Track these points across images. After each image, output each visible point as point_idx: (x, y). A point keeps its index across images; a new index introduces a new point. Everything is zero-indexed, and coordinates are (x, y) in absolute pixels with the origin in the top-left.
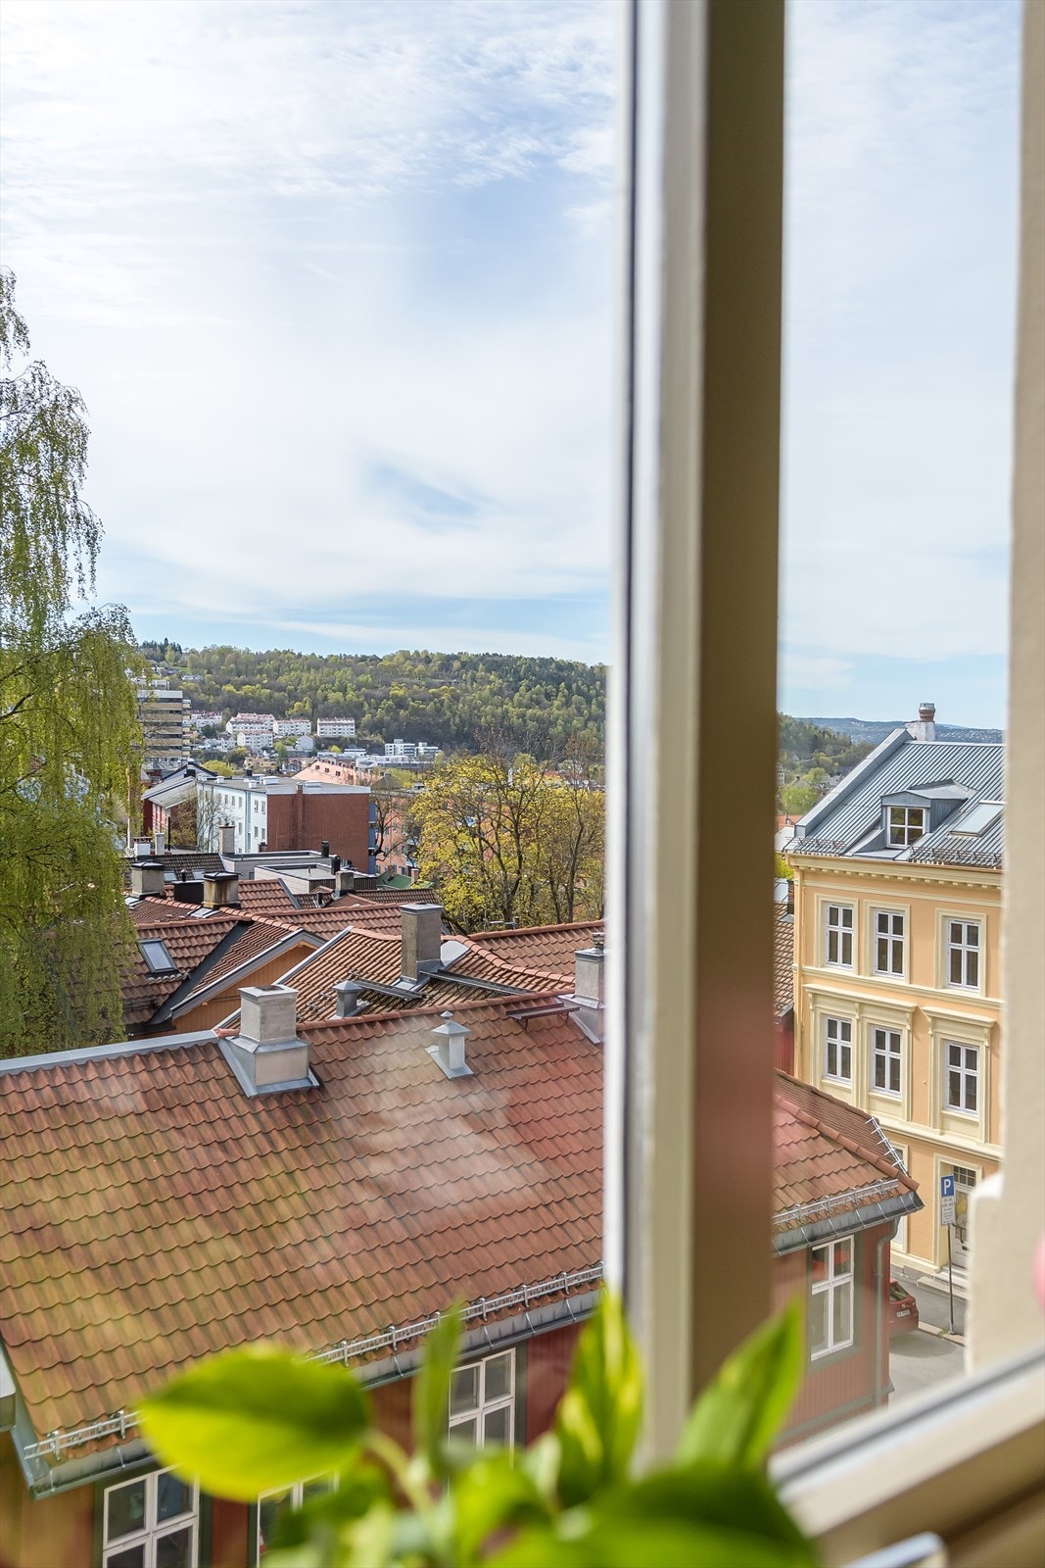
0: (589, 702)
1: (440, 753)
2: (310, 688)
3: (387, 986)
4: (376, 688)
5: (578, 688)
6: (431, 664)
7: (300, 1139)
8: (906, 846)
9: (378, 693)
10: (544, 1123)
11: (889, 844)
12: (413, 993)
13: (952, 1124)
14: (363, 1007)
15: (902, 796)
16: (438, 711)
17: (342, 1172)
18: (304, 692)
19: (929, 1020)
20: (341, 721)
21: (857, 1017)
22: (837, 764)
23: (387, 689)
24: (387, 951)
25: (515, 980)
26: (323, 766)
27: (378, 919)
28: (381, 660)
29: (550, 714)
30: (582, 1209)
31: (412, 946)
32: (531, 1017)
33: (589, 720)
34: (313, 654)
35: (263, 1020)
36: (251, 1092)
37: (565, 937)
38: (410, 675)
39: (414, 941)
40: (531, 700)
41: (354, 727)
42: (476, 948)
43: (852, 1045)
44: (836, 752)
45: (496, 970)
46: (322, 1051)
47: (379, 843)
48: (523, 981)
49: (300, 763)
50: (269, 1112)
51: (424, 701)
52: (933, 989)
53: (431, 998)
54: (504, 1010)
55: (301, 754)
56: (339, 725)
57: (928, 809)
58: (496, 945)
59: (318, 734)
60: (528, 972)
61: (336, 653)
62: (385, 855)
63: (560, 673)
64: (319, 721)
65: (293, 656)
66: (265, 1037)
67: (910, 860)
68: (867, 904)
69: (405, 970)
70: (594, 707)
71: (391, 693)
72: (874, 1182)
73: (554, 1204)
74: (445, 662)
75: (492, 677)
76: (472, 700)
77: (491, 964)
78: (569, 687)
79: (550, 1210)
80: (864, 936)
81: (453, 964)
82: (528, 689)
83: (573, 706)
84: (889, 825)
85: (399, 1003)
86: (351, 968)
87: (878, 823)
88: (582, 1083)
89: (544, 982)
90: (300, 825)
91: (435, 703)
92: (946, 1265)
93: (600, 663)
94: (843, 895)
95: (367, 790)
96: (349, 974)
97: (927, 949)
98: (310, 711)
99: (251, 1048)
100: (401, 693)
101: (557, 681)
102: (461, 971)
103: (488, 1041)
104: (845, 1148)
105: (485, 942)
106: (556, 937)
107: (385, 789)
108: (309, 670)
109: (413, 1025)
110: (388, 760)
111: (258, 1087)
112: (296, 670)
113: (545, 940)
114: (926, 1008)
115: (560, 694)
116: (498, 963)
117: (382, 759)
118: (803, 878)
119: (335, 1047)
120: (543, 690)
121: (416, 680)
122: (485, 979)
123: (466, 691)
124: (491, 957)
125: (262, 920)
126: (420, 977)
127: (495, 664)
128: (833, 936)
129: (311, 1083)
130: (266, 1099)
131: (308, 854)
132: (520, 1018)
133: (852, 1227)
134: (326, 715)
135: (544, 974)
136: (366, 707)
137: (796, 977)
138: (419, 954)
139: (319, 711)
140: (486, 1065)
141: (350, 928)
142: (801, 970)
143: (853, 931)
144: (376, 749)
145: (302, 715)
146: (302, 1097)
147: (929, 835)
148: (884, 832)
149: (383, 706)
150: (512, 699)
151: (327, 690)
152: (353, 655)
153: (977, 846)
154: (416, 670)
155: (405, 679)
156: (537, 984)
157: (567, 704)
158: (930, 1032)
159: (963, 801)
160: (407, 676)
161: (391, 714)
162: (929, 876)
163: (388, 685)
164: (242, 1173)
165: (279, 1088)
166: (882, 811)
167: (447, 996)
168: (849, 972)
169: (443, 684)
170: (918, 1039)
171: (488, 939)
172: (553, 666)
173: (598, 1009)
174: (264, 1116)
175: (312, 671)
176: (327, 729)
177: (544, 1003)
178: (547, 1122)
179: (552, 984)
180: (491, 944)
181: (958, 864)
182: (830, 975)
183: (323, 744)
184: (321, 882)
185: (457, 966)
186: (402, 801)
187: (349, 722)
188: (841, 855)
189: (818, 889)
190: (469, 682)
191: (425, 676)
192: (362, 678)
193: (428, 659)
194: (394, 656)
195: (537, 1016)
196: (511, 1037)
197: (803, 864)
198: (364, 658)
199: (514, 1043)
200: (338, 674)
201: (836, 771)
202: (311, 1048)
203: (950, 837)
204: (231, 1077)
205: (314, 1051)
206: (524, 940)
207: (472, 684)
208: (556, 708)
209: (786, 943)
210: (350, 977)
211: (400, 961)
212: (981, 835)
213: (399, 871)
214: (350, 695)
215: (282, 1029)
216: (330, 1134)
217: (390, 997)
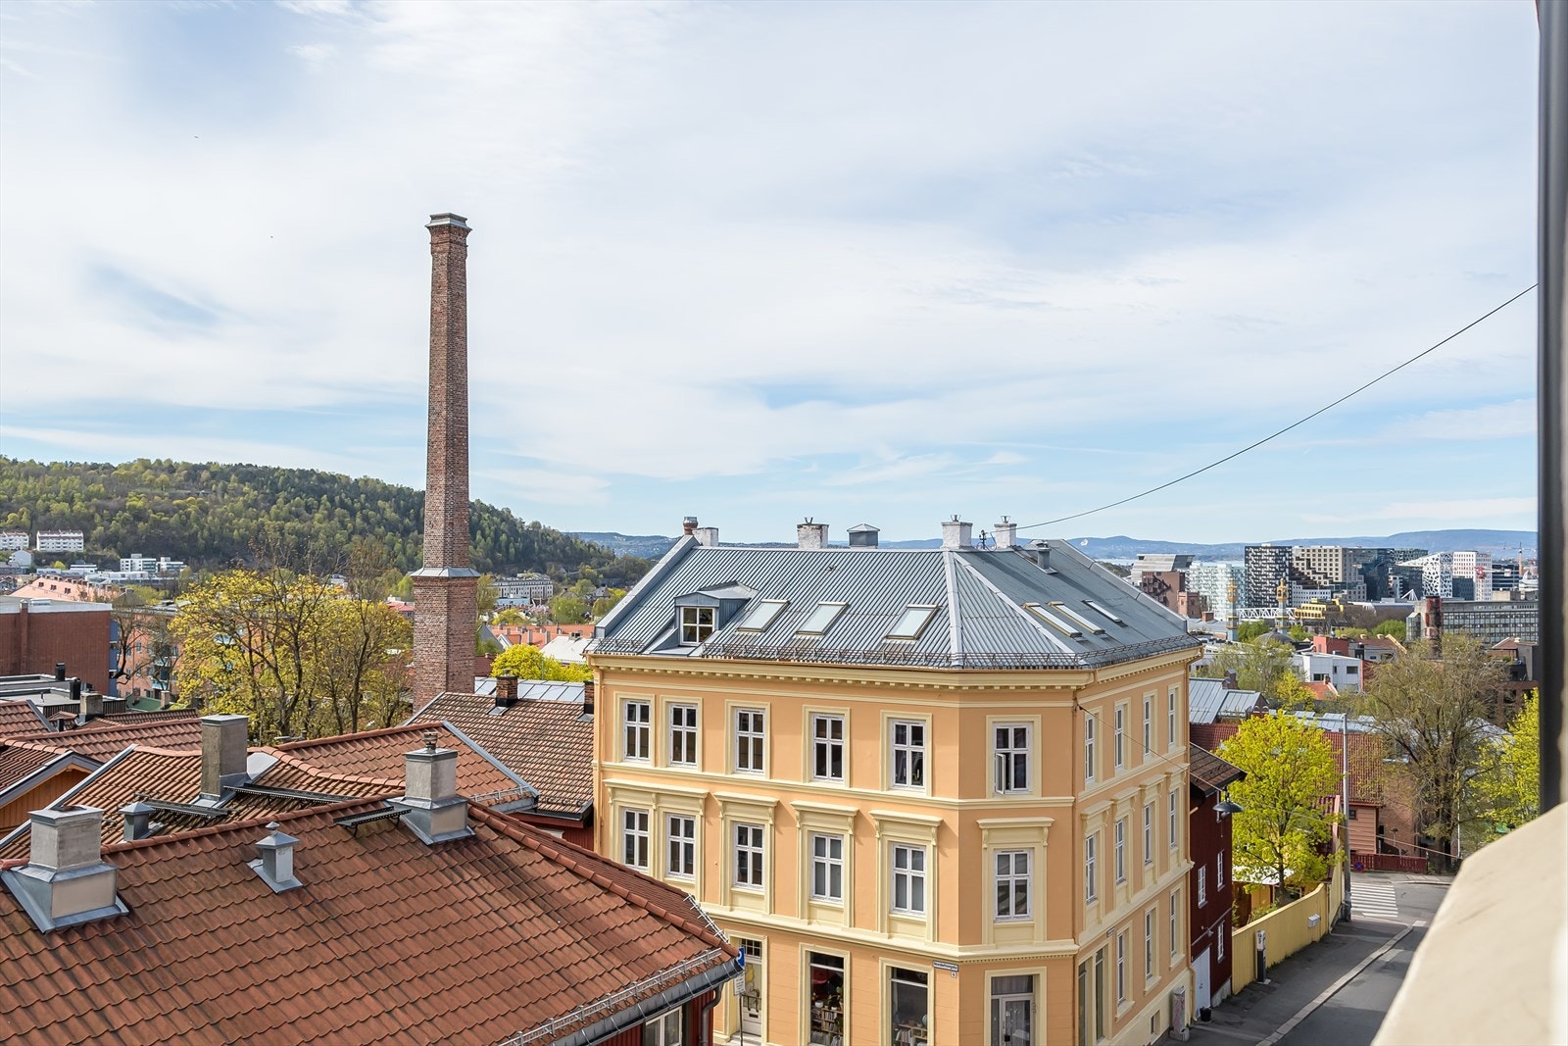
0: (353, 514)
1: (184, 569)
2: (28, 498)
3: (185, 805)
4: (110, 498)
5: (341, 500)
6: (176, 474)
7: (109, 971)
8: (697, 643)
9: (112, 504)
10: (381, 929)
11: (682, 642)
12: (216, 810)
13: (741, 900)
14: (156, 829)
15: (694, 598)
16: (184, 524)
17: (161, 1003)
18: (20, 502)
19: (720, 804)
20: (67, 535)
21: (654, 807)
22: (601, 576)
23: (123, 500)
24: (181, 767)
25: (334, 788)
26: (48, 583)
27: (158, 737)
28: (116, 469)
29: (310, 528)
30: (426, 1012)
31: (215, 760)
32: (361, 822)
33: (353, 533)
34: (32, 461)
35: (62, 844)
36: (46, 925)
37: (380, 742)
38: (151, 483)
39: (217, 755)
40: (290, 513)
41: (82, 541)
42: (287, 758)
43: (649, 834)
44: (601, 565)
45: (311, 779)
46: (129, 875)
47: (120, 666)
48: (343, 789)
49: (15, 581)
50: (69, 946)
51: (166, 513)
52: (723, 775)
53: (238, 814)
54: (331, 817)
55: (17, 571)
56: (64, 538)
57: (717, 608)
58: (307, 755)
59: (38, 548)
60: (348, 779)
61: (60, 460)
62: (128, 678)
63: (322, 485)
64: (39, 534)
65: (7, 463)
66: (64, 863)
67: (703, 656)
68: (662, 698)
69: (205, 786)
70: (358, 520)
71: (128, 504)
72: (700, 954)
73: (397, 1010)
74: (193, 472)
75: (246, 489)
76: (223, 513)
77: (306, 773)
78: (331, 500)
79: (393, 1017)
80: (660, 730)
81: (261, 777)
82: (287, 501)
83: (336, 519)
84: (682, 624)
85: (201, 821)
86: (137, 789)
87: (672, 622)
88: (417, 885)
89: (367, 788)
90: (24, 647)
91: (180, 516)
92: (737, 1033)
93: (365, 476)
94: (641, 692)
95: (109, 607)
96: (135, 796)
97: (718, 739)
98: (28, 523)
99: (46, 877)
100: (140, 504)
101: (318, 493)
102: (271, 783)
103: (316, 850)
104: (672, 924)
105: (295, 752)
106: (371, 743)
107: (129, 606)
108: (26, 478)
109: (232, 841)
110: (123, 576)
111: (55, 920)
112: (10, 478)
113: (359, 746)
114: (717, 794)
115: (322, 507)
116: (313, 772)
117: (117, 576)
118: (603, 677)
119: (144, 869)
120: (303, 502)
121: (158, 491)
122: (300, 789)
123: (217, 502)
124: (304, 767)
125: (19, 744)
126: (224, 792)
127: (249, 474)
128: (631, 731)
129: (120, 910)
130: (65, 932)
131: (38, 678)
132: (349, 824)
133: (682, 998)
134: (49, 527)
135: (367, 780)
136: (98, 518)
137: (596, 773)
138: (222, 769)
139: (38, 523)
140: (315, 875)
141: (133, 746)
142: (601, 766)
143: (650, 725)
144: (106, 564)
145: (17, 528)
146: (109, 925)
147: (718, 632)
148: (678, 631)
149: (117, 518)
150: (268, 512)
151: (49, 500)
152: (82, 463)
153: (762, 640)
154: (157, 480)
155: (144, 490)
156: (359, 791)
157: (330, 517)
158: (721, 816)
159: (747, 601)
160: (148, 486)
161: (128, 527)
162: (719, 670)
163: (125, 495)
164: (39, 1017)
165: (81, 919)
166: (675, 611)
167: (257, 810)
168: (646, 764)
169: (189, 495)
170: (710, 823)
171: (298, 749)
172: (314, 478)
173: (431, 810)
174: (64, 952)
175: (31, 480)
176: (48, 543)
177: (372, 808)
178: (383, 927)
179: (376, 789)
180: (302, 754)
181: (745, 658)
182: (630, 769)
183: (42, 560)
184: (58, 708)
185: (267, 778)
186: (149, 618)
187: (76, 535)
188: (639, 653)
189: (618, 688)
190: (220, 492)
191: (168, 487)
192: (92, 488)
193: (171, 468)
194: (131, 464)
195: (368, 821)
196: (340, 845)
197: (603, 664)
198: (95, 466)
199: (345, 851)
200: (64, 483)
201: (600, 582)
202: (118, 873)
203: (737, 633)
204: (20, 912)
205: (120, 876)
206: (337, 748)
207: (223, 496)
208: (318, 520)
209: (583, 741)
210: (137, 798)
211: (199, 776)
212: (764, 630)
213: (143, 694)
214: (78, 506)
215: (83, 854)
216: (144, 963)
217: (188, 816)
